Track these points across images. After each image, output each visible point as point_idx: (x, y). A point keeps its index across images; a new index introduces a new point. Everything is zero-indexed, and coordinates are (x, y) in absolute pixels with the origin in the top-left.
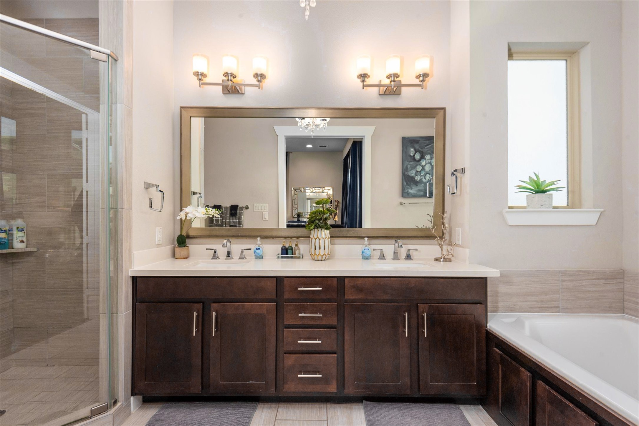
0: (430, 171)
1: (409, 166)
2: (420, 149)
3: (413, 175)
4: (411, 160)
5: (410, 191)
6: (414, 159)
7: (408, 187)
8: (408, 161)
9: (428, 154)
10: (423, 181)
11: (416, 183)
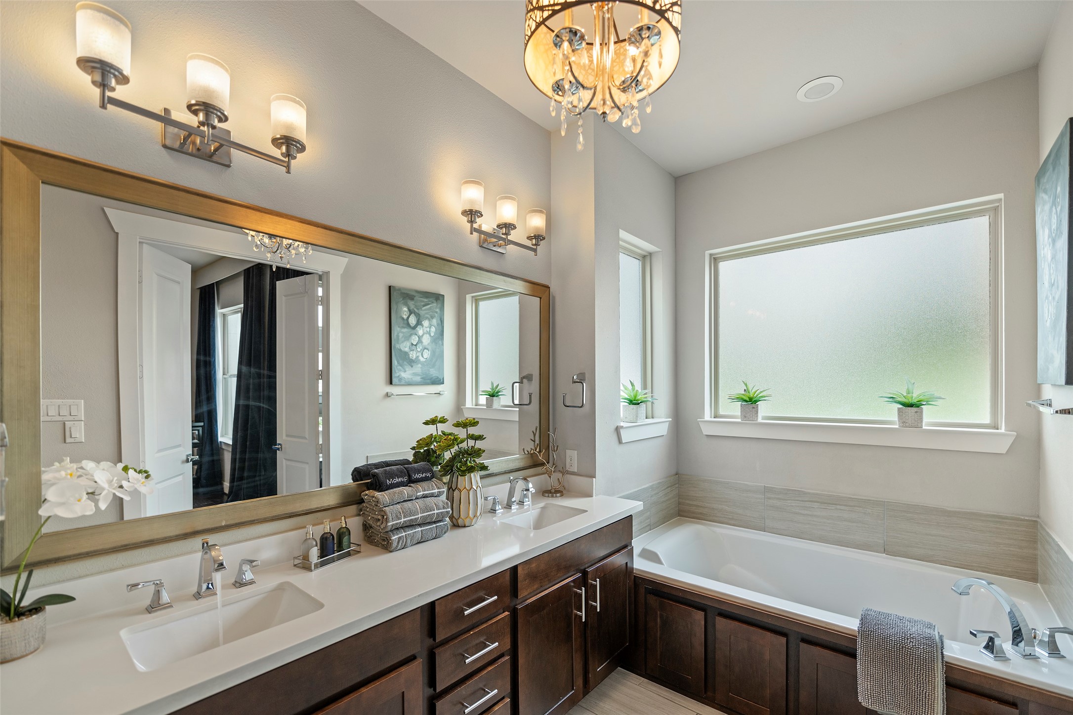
0: (428, 344)
1: (401, 335)
2: (415, 309)
3: (407, 349)
4: (405, 326)
5: (403, 375)
6: (408, 324)
7: (400, 367)
8: (399, 327)
9: (427, 318)
10: (420, 360)
11: (412, 362)
